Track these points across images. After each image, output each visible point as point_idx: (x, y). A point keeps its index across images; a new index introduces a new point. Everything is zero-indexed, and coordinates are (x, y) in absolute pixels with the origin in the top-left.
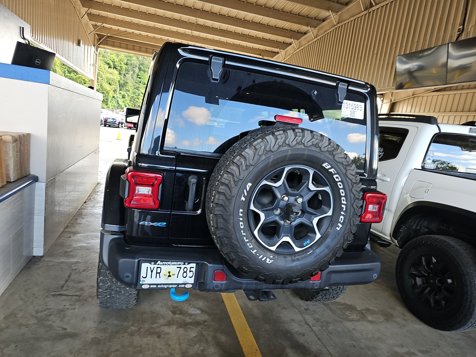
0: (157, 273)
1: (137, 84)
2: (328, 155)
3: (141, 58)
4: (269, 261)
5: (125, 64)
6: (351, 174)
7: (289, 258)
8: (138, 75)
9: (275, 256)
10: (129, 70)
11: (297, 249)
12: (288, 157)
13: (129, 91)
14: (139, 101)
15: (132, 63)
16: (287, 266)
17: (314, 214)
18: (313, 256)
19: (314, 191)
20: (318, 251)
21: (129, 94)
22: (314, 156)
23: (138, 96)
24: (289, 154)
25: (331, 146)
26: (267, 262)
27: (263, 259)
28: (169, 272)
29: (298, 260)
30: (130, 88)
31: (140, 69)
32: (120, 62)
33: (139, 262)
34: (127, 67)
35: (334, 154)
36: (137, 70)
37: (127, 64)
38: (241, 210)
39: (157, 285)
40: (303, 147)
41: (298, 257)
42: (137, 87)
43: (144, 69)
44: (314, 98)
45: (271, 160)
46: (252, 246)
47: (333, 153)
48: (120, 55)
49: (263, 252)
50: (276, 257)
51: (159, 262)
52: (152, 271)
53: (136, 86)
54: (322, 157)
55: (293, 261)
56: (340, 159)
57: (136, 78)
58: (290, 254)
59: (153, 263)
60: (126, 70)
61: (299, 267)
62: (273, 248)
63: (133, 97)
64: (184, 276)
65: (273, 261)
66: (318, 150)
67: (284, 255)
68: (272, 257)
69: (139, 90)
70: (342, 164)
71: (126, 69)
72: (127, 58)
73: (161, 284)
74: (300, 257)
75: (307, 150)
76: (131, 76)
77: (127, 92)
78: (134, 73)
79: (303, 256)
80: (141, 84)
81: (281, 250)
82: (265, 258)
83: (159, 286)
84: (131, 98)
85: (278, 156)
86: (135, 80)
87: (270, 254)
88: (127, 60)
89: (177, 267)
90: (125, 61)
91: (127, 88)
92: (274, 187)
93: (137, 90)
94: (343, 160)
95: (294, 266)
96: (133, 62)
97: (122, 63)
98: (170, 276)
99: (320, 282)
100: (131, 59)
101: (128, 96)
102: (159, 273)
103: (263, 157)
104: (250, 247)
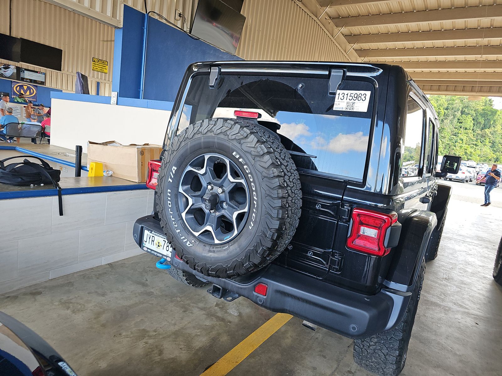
0: (152, 241)
1: (457, 130)
2: (235, 143)
3: (466, 100)
4: (189, 244)
5: (445, 109)
6: (261, 166)
7: (207, 248)
8: (459, 120)
9: (196, 241)
10: (448, 115)
11: (217, 241)
12: (202, 144)
13: (444, 138)
14: (455, 149)
15: (453, 107)
16: (203, 254)
17: (234, 208)
18: (226, 252)
19: (234, 183)
20: (232, 248)
21: (444, 141)
22: (223, 144)
23: (455, 142)
24: (202, 141)
25: (241, 134)
26: (187, 244)
27: (184, 241)
28: (159, 243)
29: (214, 252)
30: (446, 134)
31: (462, 113)
32: (439, 107)
33: (142, 227)
34: (446, 111)
35: (242, 143)
36: (458, 114)
37: (447, 109)
38: (169, 191)
39: (151, 250)
40: (213, 135)
41: (215, 249)
42: (456, 133)
43: (468, 112)
44: (299, 92)
45: (189, 147)
46: (177, 226)
47: (240, 141)
48: (440, 100)
49: (187, 234)
50: (197, 243)
51: (153, 232)
52: (150, 238)
53: (454, 132)
54: (230, 145)
55: (210, 251)
56: (249, 148)
57: (456, 123)
58: (209, 244)
59: (150, 231)
60: (444, 115)
61: (213, 259)
62: (197, 234)
63: (449, 144)
64: (167, 250)
65: (192, 245)
66: (226, 138)
67: (205, 244)
68: (193, 241)
69: (458, 136)
70: (250, 153)
71: (446, 114)
72: (449, 102)
73: (153, 251)
74: (217, 249)
75: (216, 137)
76: (450, 121)
77: (442, 139)
78: (454, 118)
79: (219, 249)
80: (461, 129)
81: (203, 238)
82: (186, 240)
83: (152, 252)
84: (445, 146)
85: (194, 143)
86: (454, 125)
87: (193, 239)
88: (447, 104)
89: (164, 241)
90: (446, 106)
91: (443, 135)
92: (199, 175)
93: (455, 136)
94: (252, 149)
95: (208, 257)
96: (455, 106)
97: (441, 108)
98: (159, 246)
99: (266, 298)
100: (453, 103)
101: (442, 143)
102: (153, 241)
103: (183, 144)
104: (175, 226)
